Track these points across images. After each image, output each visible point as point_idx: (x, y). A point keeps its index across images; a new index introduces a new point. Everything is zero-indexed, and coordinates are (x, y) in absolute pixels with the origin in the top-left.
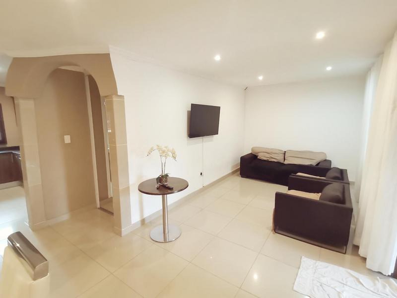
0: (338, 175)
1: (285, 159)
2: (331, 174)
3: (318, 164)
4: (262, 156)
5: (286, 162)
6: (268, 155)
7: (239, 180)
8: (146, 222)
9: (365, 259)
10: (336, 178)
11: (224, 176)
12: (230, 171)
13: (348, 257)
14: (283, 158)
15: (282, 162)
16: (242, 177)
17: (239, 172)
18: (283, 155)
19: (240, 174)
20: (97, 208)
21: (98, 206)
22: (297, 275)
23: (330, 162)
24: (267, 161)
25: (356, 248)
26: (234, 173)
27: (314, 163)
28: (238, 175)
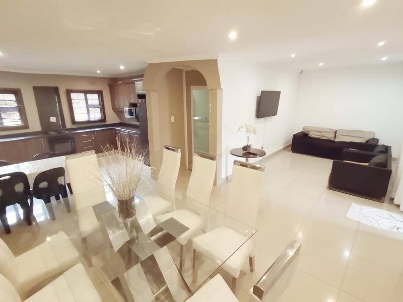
0: (384, 150)
1: (335, 137)
2: (377, 149)
3: (367, 142)
4: (313, 135)
5: (337, 140)
6: (319, 134)
7: (290, 155)
8: (229, 179)
9: (398, 206)
10: (382, 152)
11: (276, 152)
12: (282, 147)
13: (385, 205)
14: (334, 136)
15: (333, 139)
16: (293, 152)
17: (290, 148)
18: (334, 134)
19: (292, 150)
20: (186, 169)
21: (188, 168)
22: (348, 211)
23: (377, 140)
24: (318, 139)
25: (392, 199)
26: (285, 148)
27: (363, 141)
28: (289, 151)
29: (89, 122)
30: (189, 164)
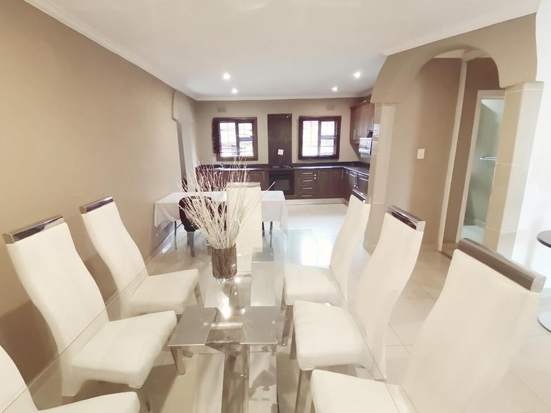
21: (440, 249)
29: (318, 158)
30: (443, 242)
